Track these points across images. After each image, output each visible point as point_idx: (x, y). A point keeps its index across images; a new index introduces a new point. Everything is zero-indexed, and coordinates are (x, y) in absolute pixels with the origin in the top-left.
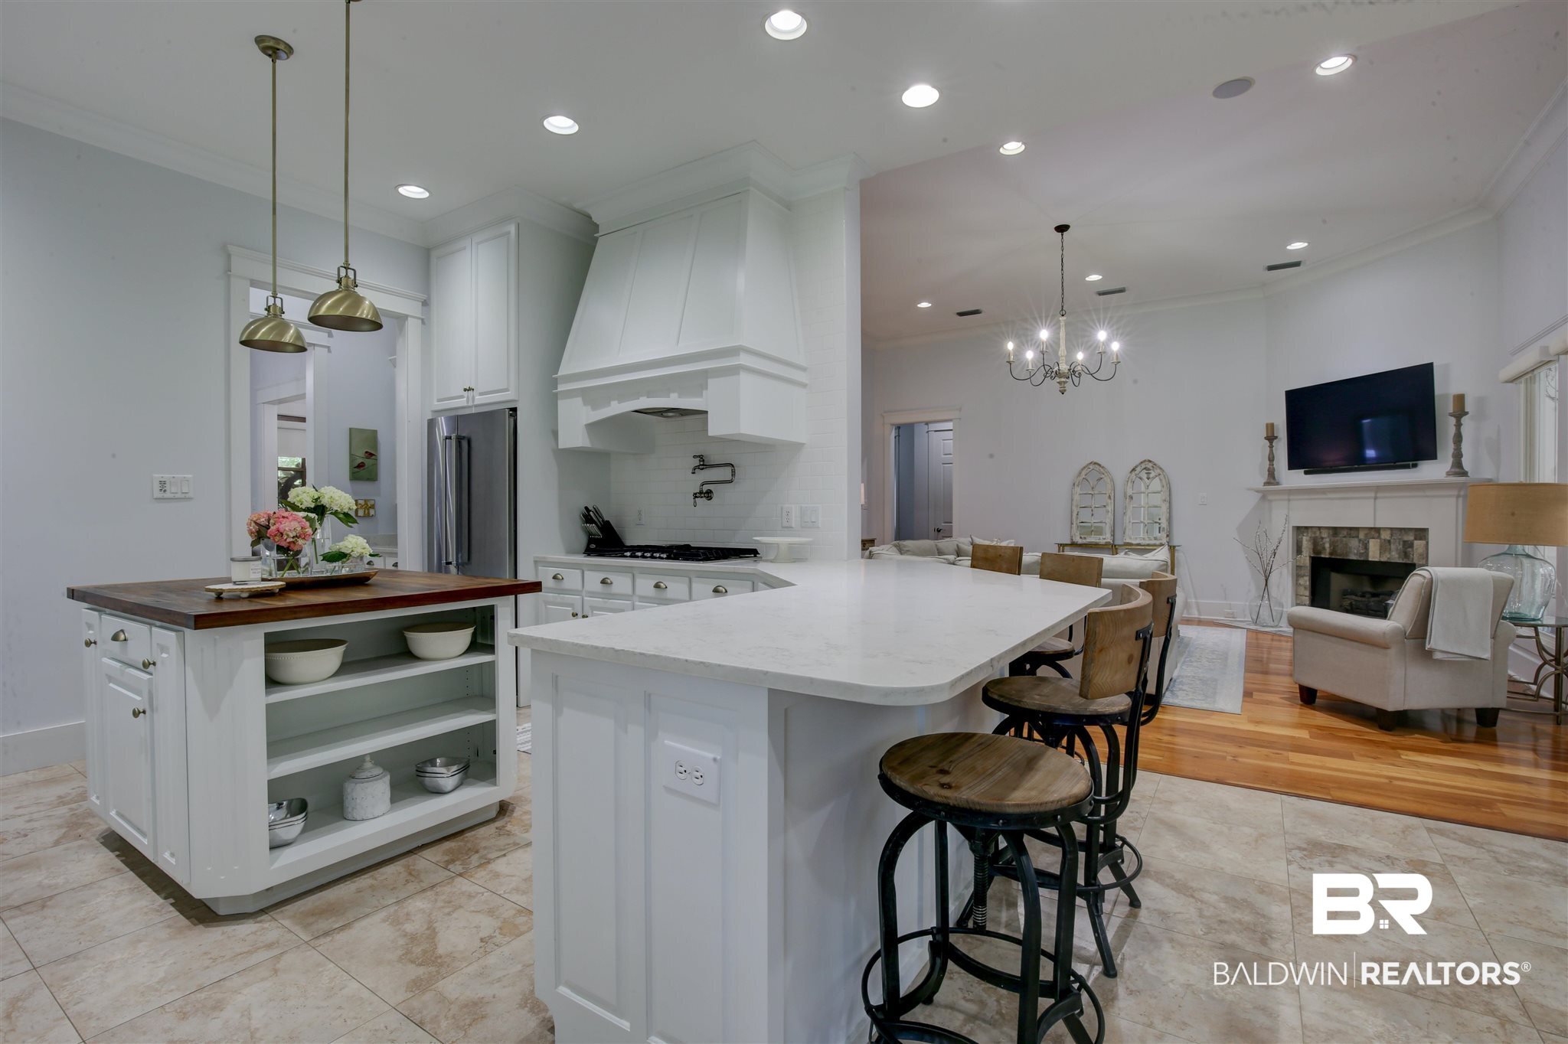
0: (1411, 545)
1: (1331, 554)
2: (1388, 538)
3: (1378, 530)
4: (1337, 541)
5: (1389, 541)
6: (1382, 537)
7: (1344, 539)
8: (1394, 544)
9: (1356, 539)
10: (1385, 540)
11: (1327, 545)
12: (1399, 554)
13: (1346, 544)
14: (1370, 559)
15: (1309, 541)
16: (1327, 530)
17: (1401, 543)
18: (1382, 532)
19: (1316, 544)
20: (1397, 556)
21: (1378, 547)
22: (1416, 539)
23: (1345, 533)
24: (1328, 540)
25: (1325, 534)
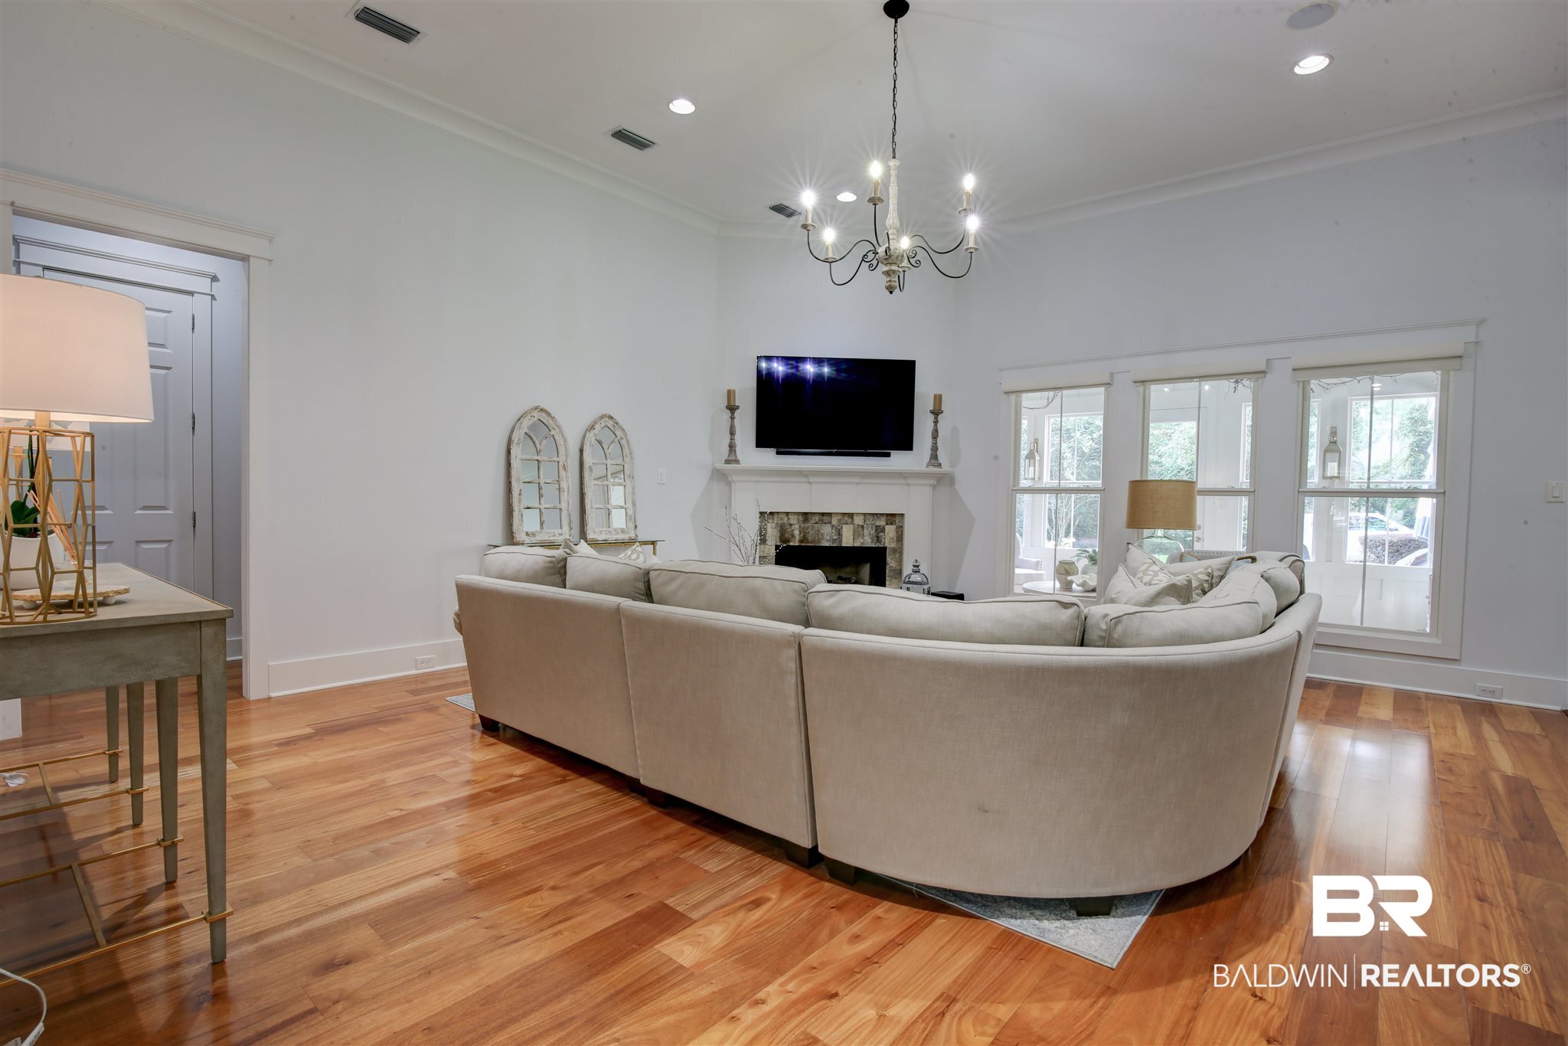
0: (883, 530)
1: (801, 541)
2: (861, 524)
3: (851, 515)
4: (808, 528)
5: (862, 527)
6: (856, 522)
7: (816, 525)
8: (867, 529)
9: (829, 525)
10: (858, 526)
11: (797, 532)
12: (872, 539)
13: (818, 531)
14: (843, 545)
15: (776, 528)
16: (796, 517)
17: (874, 528)
18: (855, 517)
19: (783, 530)
20: (870, 540)
21: (851, 533)
22: (887, 524)
23: (817, 518)
24: (797, 526)
25: (793, 520)
